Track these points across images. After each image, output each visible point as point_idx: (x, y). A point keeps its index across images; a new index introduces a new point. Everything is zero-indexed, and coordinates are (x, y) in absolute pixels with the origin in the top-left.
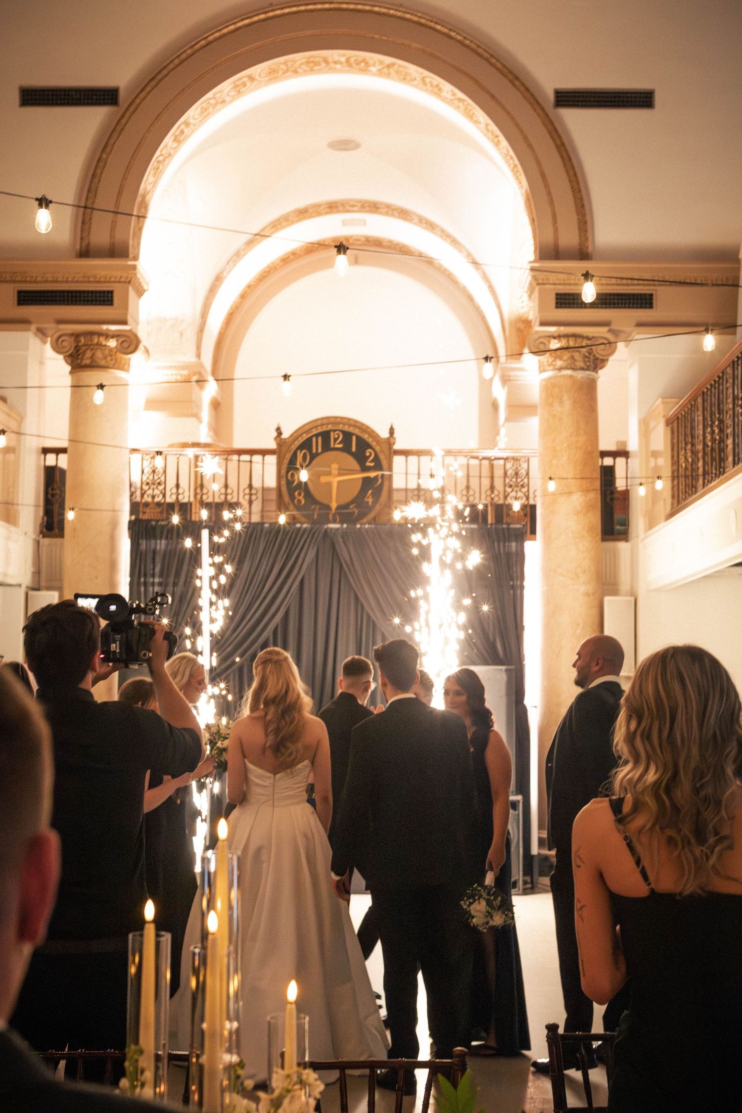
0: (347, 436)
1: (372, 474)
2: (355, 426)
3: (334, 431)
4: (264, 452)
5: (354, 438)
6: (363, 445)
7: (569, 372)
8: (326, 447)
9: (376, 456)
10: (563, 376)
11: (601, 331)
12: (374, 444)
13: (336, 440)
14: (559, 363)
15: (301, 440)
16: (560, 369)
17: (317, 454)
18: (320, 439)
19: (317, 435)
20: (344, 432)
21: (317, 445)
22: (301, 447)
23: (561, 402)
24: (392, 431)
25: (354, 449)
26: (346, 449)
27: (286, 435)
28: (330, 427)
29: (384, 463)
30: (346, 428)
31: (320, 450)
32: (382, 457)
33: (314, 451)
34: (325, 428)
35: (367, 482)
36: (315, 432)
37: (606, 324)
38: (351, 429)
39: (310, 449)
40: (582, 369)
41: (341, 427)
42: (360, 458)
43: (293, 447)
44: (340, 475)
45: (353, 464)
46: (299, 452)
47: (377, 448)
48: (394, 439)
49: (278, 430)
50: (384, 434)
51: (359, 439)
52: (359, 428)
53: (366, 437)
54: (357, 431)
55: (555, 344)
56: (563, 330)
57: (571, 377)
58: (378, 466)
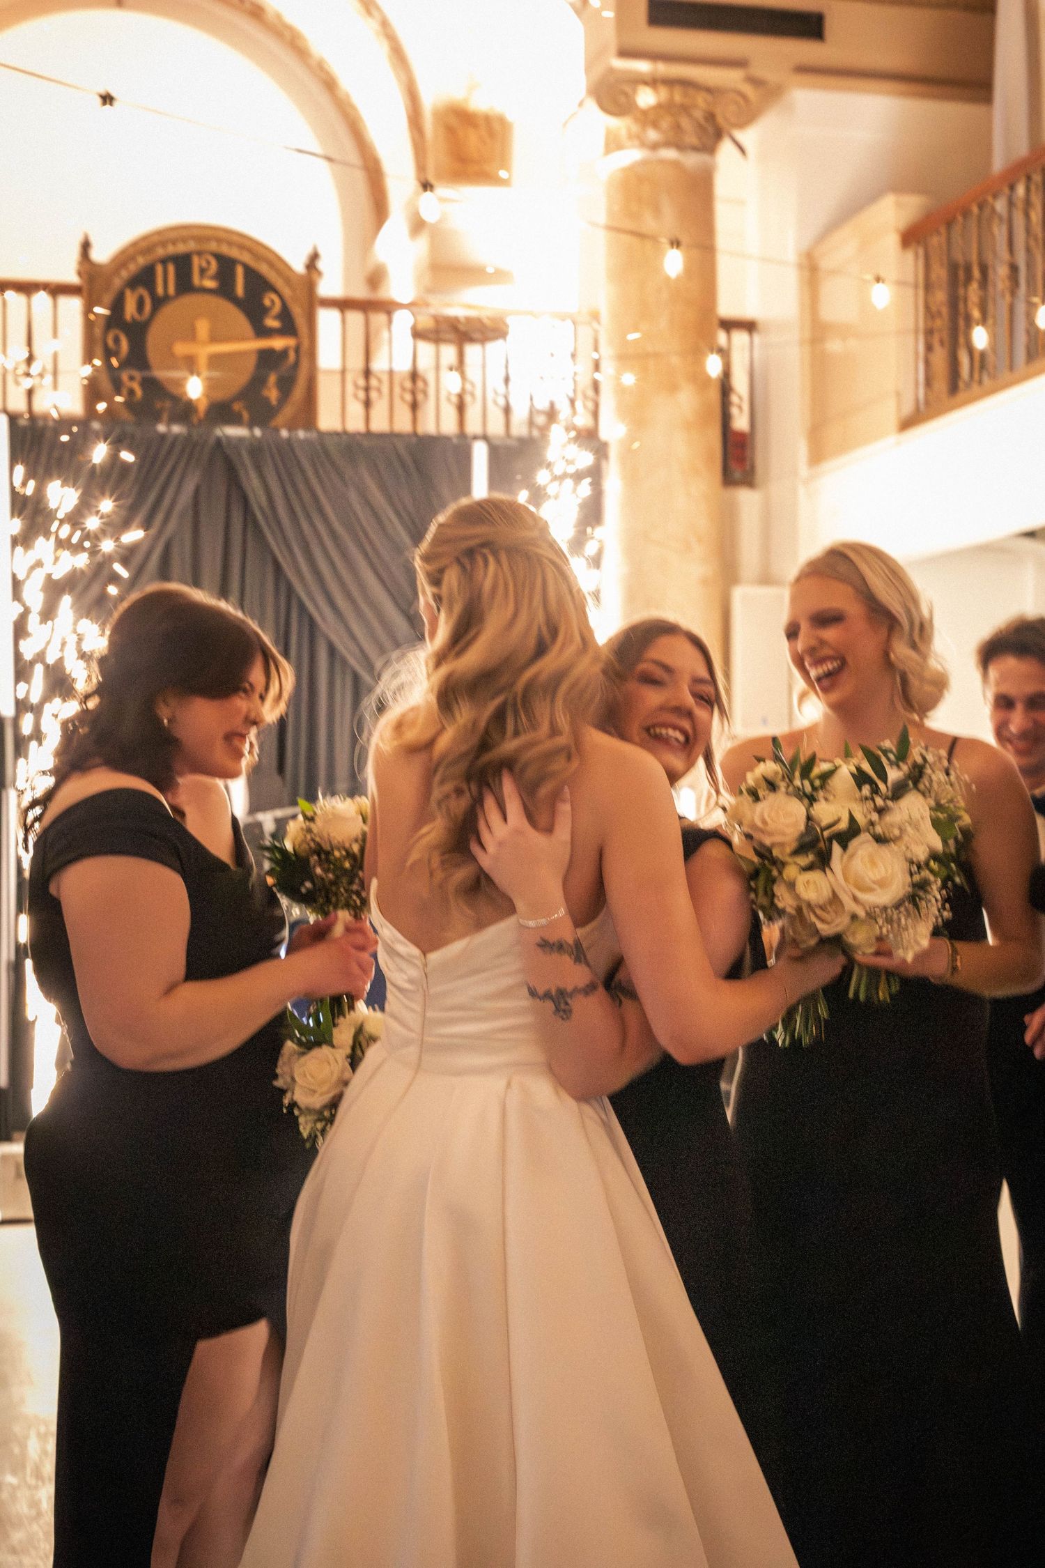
0: (226, 266)
1: (278, 343)
2: (242, 247)
3: (200, 253)
4: (57, 290)
5: (240, 271)
6: (258, 283)
7: (670, 154)
8: (185, 285)
9: (285, 308)
10: (662, 162)
11: (729, 78)
12: (279, 283)
13: (203, 271)
14: (653, 135)
15: (133, 268)
16: (655, 147)
17: (166, 299)
18: (171, 269)
19: (164, 261)
20: (219, 257)
21: (166, 280)
22: (133, 283)
23: (657, 210)
24: (314, 257)
25: (240, 290)
26: (225, 289)
27: (102, 254)
28: (192, 246)
29: (300, 321)
30: (225, 250)
31: (171, 290)
32: (297, 311)
33: (160, 290)
34: (181, 248)
35: (268, 359)
36: (160, 252)
37: (738, 63)
38: (234, 253)
39: (151, 286)
40: (695, 149)
41: (213, 246)
42: (253, 309)
43: (117, 283)
44: (214, 339)
45: (239, 320)
46: (128, 293)
47: (287, 292)
48: (320, 274)
49: (86, 246)
50: (298, 265)
51: (250, 273)
52: (250, 251)
53: (264, 269)
54: (246, 258)
55: (646, 98)
56: (662, 69)
57: (676, 164)
58: (288, 326)
